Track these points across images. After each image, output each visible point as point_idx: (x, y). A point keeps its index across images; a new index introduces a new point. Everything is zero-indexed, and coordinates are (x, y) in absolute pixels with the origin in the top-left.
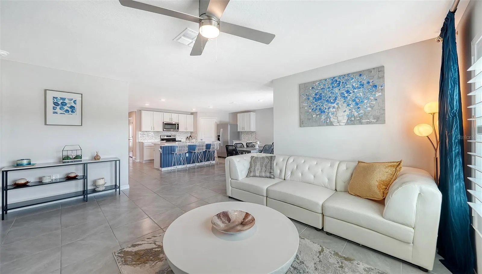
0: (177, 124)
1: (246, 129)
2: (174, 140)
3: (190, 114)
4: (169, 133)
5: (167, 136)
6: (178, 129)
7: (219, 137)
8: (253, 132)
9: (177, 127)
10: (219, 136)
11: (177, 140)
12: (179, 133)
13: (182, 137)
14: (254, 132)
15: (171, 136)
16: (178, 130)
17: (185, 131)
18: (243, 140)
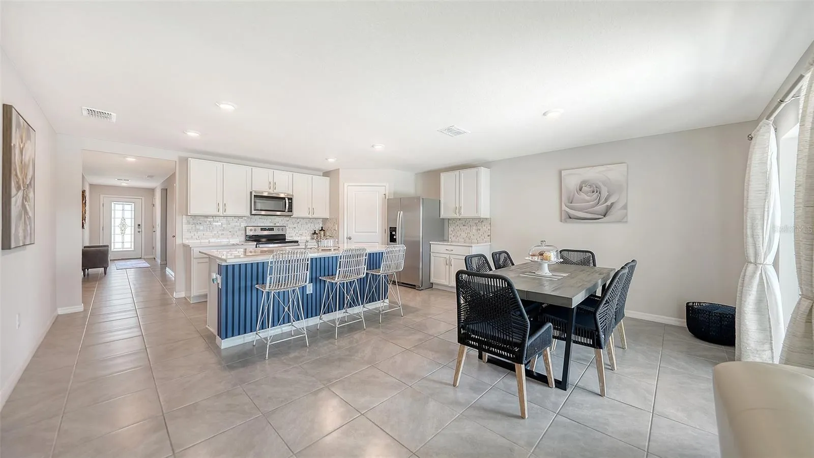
0: (289, 199)
1: (467, 212)
2: (280, 239)
3: (322, 174)
4: (267, 222)
5: (262, 229)
6: (290, 210)
7: (394, 233)
8: (481, 221)
9: (287, 205)
10: (393, 230)
11: (288, 238)
12: (294, 220)
13: (300, 232)
14: (486, 219)
15: (272, 229)
16: (290, 213)
17: (307, 216)
18: (454, 239)
